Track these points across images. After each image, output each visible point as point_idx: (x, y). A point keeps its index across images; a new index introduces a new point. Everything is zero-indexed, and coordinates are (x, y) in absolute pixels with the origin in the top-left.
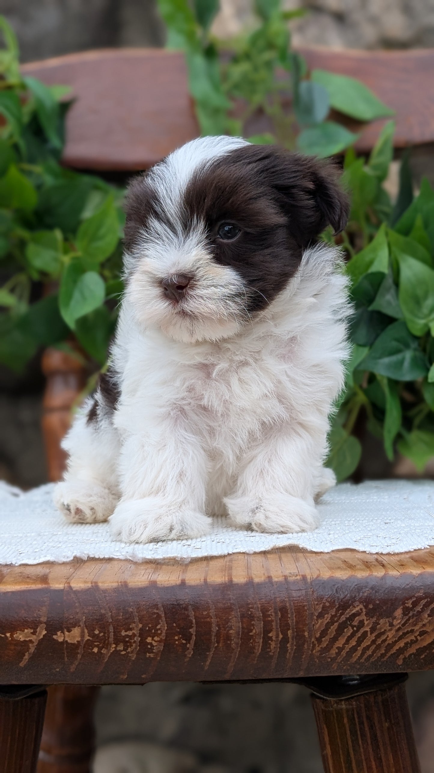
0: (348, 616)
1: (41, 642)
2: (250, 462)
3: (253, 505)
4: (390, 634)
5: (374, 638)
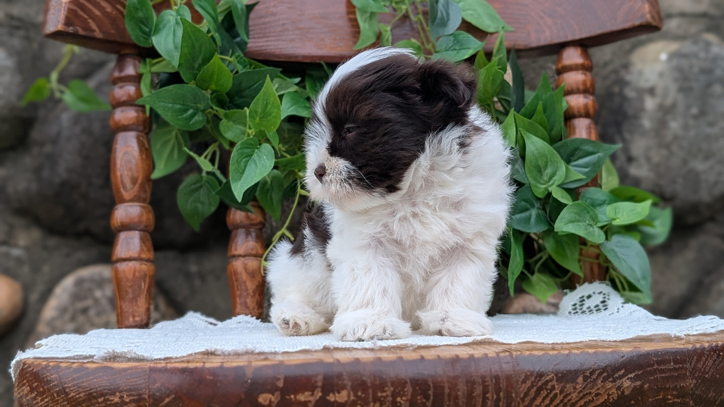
0: (543, 382)
1: (317, 402)
2: (436, 284)
3: (442, 315)
4: (574, 395)
5: (562, 398)
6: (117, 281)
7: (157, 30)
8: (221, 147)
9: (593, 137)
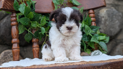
6: (13, 52)
7: (19, 8)
8: (31, 28)
9: (95, 25)
